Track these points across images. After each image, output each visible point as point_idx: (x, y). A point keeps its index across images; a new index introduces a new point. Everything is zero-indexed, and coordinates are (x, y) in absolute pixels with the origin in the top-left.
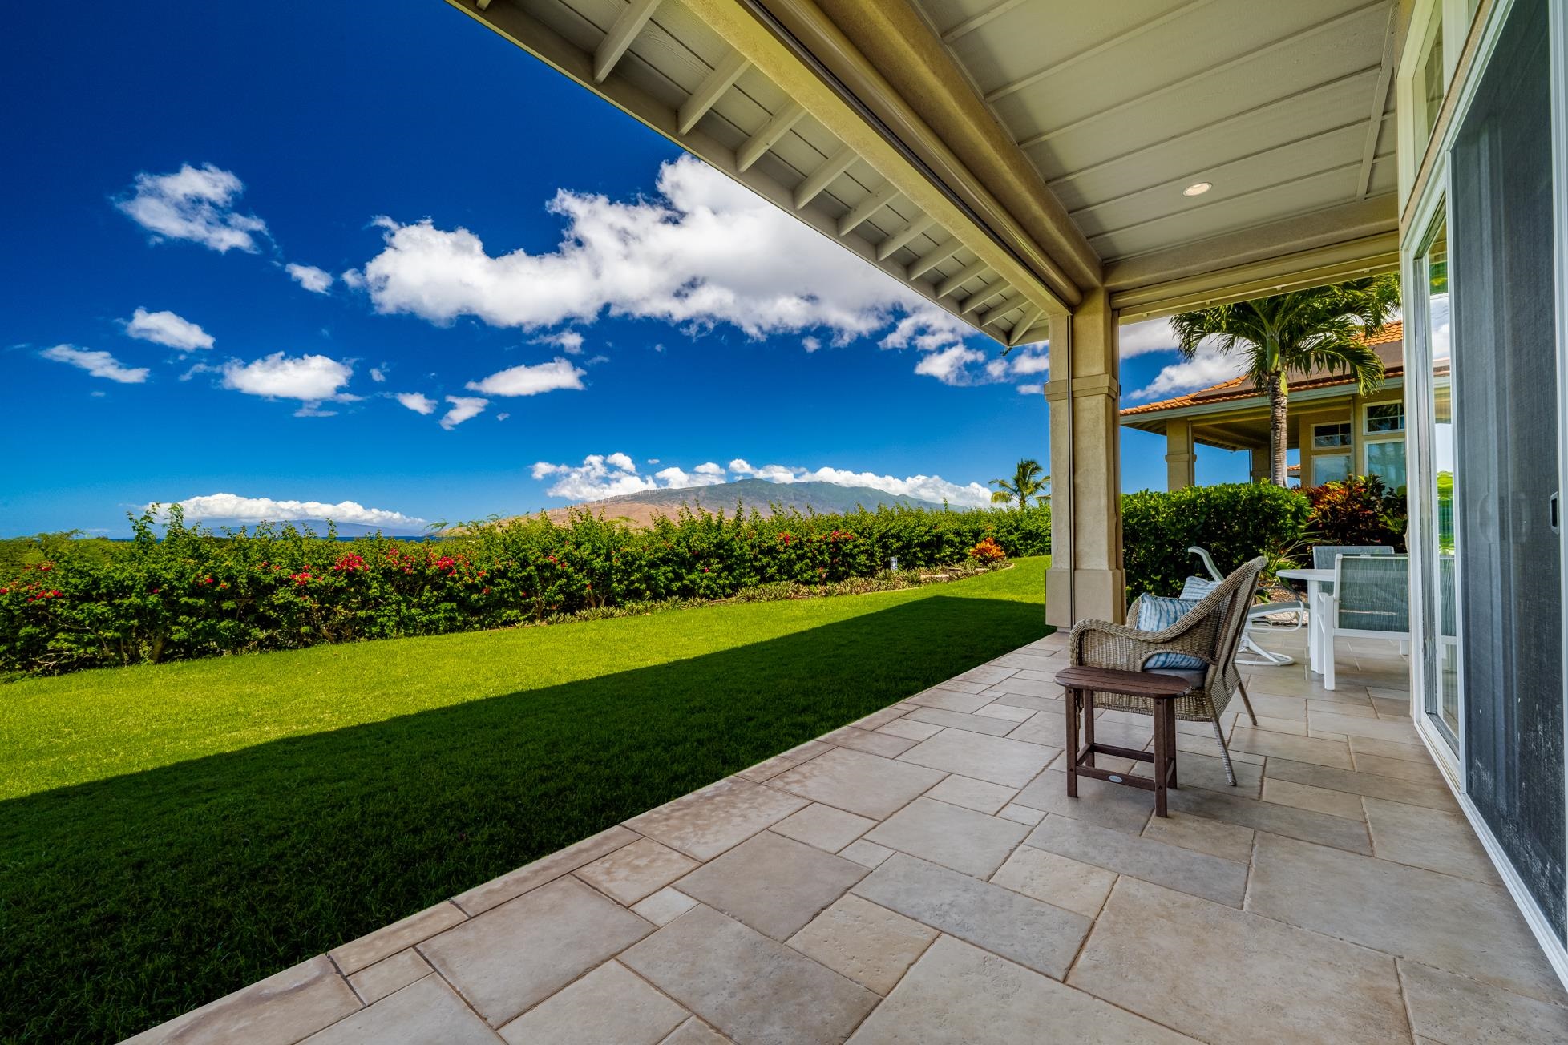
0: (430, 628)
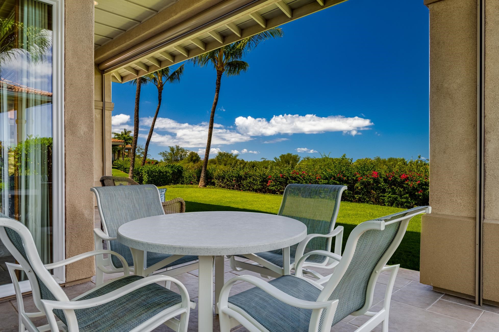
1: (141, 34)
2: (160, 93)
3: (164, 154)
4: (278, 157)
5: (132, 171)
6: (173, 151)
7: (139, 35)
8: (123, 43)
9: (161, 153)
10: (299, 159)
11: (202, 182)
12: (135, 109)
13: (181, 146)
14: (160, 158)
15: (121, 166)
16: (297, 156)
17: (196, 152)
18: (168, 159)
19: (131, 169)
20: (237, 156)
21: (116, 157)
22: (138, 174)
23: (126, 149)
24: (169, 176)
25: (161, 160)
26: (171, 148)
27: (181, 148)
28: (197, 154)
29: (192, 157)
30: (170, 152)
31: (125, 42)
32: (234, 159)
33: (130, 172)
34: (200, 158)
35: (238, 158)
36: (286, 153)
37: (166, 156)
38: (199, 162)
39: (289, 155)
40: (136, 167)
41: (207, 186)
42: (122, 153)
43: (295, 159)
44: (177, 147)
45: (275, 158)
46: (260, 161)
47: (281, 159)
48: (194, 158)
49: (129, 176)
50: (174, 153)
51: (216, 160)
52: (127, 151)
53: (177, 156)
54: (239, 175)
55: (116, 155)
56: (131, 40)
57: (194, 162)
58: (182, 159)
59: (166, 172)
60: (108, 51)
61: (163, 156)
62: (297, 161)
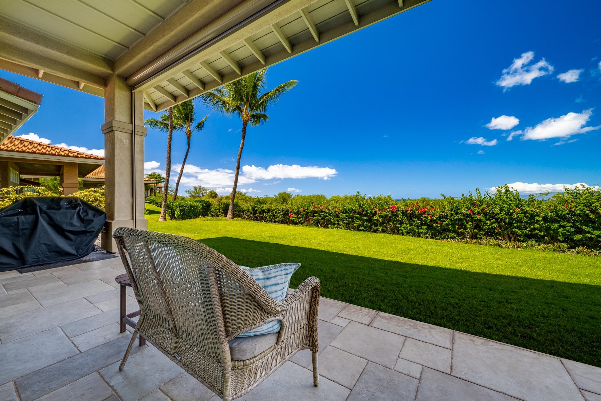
0: (419, 235)
1: (188, 19)
2: (189, 139)
3: (189, 191)
4: (277, 195)
5: (164, 205)
6: (196, 190)
7: (185, 21)
8: (161, 38)
9: (186, 191)
10: (291, 195)
11: (229, 215)
12: (168, 151)
13: (202, 186)
14: (186, 195)
15: (153, 201)
16: (290, 194)
17: (214, 191)
18: (192, 196)
19: (164, 203)
20: (246, 193)
21: (149, 194)
22: (170, 208)
23: (158, 187)
24: (199, 210)
25: (187, 196)
26: (194, 187)
27: (202, 188)
28: (215, 192)
29: (212, 194)
30: (193, 190)
31: (164, 36)
32: (244, 196)
33: (163, 206)
34: (218, 195)
35: (246, 195)
36: (282, 192)
37: (190, 193)
38: (217, 198)
39: (284, 193)
40: (168, 202)
41: (234, 218)
42: (154, 190)
43: (289, 196)
44: (200, 187)
45: (275, 195)
46: (264, 197)
47: (279, 196)
48: (213, 195)
49: (162, 210)
50: (197, 191)
51: (230, 196)
52: (159, 189)
53: (199, 193)
54: (262, 209)
55: (149, 192)
56: (172, 30)
57: (213, 197)
58: (203, 196)
59: (196, 206)
60: (139, 54)
61: (188, 193)
62: (290, 198)
